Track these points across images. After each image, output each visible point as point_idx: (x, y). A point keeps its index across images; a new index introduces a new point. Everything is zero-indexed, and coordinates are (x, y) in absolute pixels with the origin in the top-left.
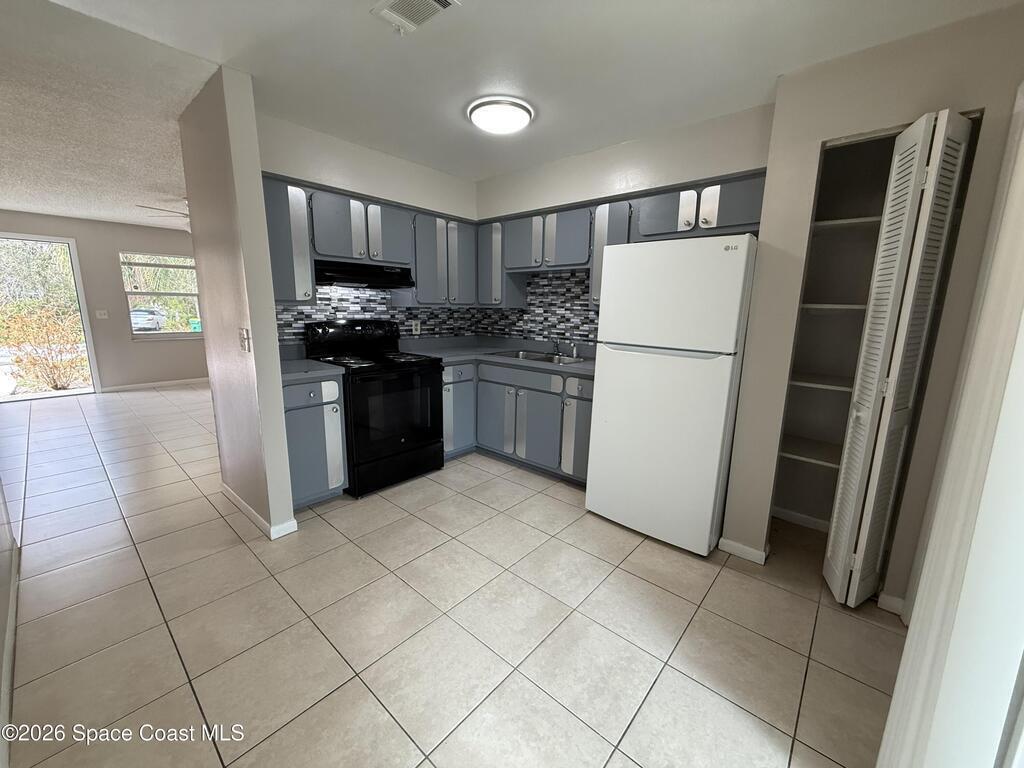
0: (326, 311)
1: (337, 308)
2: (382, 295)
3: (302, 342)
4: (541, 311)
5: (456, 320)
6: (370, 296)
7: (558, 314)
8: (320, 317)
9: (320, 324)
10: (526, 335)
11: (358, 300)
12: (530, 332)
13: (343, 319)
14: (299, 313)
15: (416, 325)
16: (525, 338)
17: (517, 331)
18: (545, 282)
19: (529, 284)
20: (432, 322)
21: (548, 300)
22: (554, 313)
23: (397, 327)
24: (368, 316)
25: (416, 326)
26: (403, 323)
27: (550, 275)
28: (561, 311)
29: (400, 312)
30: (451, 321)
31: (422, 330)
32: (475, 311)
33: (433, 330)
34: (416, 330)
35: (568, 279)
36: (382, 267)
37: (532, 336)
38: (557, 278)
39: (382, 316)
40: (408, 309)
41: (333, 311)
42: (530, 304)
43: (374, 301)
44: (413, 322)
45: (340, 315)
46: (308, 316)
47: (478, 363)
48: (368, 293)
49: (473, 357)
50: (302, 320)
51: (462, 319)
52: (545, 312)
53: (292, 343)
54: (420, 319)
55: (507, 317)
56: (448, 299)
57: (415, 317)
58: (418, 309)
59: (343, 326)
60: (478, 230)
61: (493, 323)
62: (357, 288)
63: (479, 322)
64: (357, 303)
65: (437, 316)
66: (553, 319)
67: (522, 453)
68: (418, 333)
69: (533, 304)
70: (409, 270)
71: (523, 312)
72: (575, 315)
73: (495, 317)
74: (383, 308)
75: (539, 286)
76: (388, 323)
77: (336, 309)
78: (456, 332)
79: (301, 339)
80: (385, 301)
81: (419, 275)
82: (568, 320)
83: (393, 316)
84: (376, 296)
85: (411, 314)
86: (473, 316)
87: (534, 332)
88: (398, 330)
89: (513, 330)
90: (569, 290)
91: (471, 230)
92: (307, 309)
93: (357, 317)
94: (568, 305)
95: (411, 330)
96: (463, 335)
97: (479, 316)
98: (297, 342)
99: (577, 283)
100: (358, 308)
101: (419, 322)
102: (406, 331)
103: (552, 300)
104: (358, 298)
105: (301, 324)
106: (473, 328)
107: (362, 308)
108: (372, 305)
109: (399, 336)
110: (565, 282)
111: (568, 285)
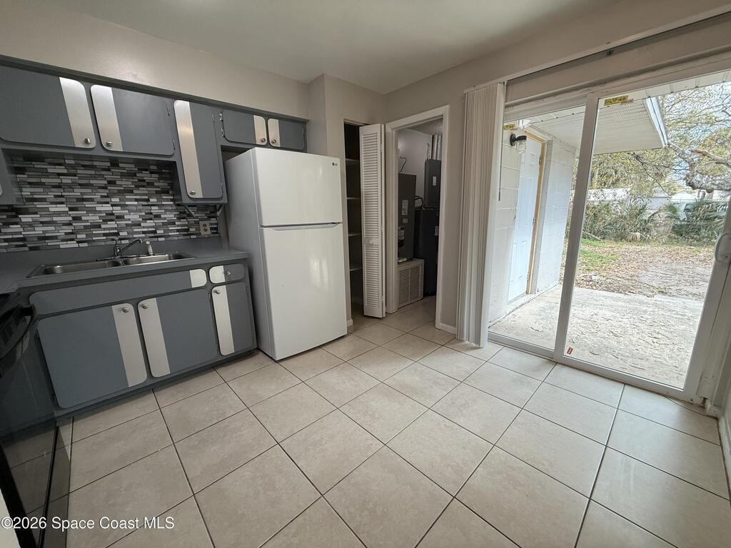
4: (62, 208)
7: (100, 212)
10: (34, 244)
12: (43, 238)
16: (33, 248)
17: (8, 240)
18: (62, 170)
27: (70, 162)
28: (108, 208)
35: (108, 170)
37: (51, 243)
38: (84, 166)
42: (34, 200)
52: (71, 209)
66: (94, 218)
69: (41, 200)
71: (18, 211)
75: (48, 175)
82: (120, 217)
87: (53, 238)
90: (111, 183)
99: (123, 175)
103: (83, 194)
110: (104, 173)
111: (109, 176)
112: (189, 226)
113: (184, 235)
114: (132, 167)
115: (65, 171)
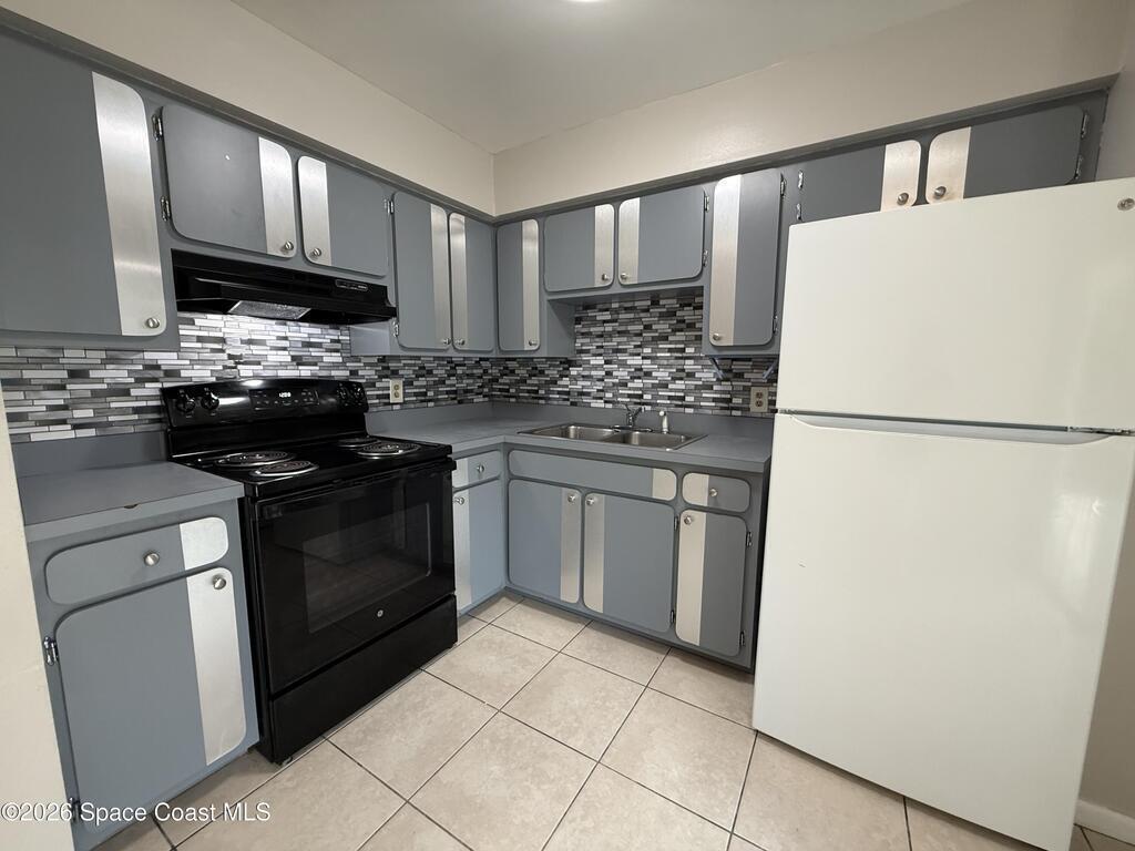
0: (214, 362)
1: (240, 357)
2: (333, 334)
3: (156, 426)
4: (600, 361)
5: (460, 378)
6: (310, 335)
7: (630, 366)
8: (203, 374)
9: (199, 390)
10: (574, 399)
11: (285, 344)
12: (581, 394)
13: (255, 377)
14: (148, 367)
15: (396, 387)
16: (573, 404)
17: (559, 393)
18: (607, 316)
19: (578, 321)
20: (422, 381)
21: (613, 344)
22: (623, 364)
23: (363, 391)
24: (305, 372)
25: (395, 389)
26: (373, 385)
27: (615, 305)
28: (637, 361)
29: (366, 364)
30: (453, 380)
31: (405, 395)
32: (488, 364)
33: (425, 394)
34: (396, 396)
35: (647, 311)
36: (331, 280)
37: (586, 400)
38: (626, 309)
39: (334, 373)
40: (383, 359)
41: (231, 363)
42: (581, 352)
43: (318, 345)
44: (391, 383)
45: (245, 371)
46: (172, 373)
47: (508, 448)
48: (306, 331)
49: (500, 439)
50: (155, 380)
51: (470, 376)
52: (607, 362)
53: (131, 429)
54: (402, 376)
55: (542, 372)
56: (451, 341)
57: (395, 374)
58: (397, 358)
59: (252, 392)
60: (496, 233)
61: (518, 382)
62: (283, 320)
63: (495, 380)
64: (285, 349)
65: (430, 372)
67: (595, 603)
68: (400, 400)
69: (587, 351)
70: (385, 288)
71: (569, 363)
72: (660, 366)
73: (522, 372)
74: (336, 358)
75: (594, 322)
76: (347, 384)
77: (237, 360)
78: (459, 397)
79: (153, 421)
80: (338, 346)
81: (403, 297)
82: (648, 374)
83: (354, 373)
84: (321, 336)
85: (386, 366)
86: (485, 372)
87: (588, 394)
88: (363, 396)
89: (553, 392)
90: (648, 327)
91: (487, 232)
92: (167, 359)
93: (283, 374)
94: (647, 351)
95: (388, 396)
96: (471, 401)
97: (495, 371)
98: (140, 428)
99: (661, 316)
100: (285, 357)
101: (400, 382)
102: (378, 397)
103: (619, 343)
104: (286, 338)
105: (152, 388)
106: (486, 390)
107: (294, 358)
108: (315, 352)
109: (366, 407)
110: (642, 315)
111: (647, 319)
112: (733, 393)
113: (722, 408)
114: (672, 303)
115: (609, 317)
